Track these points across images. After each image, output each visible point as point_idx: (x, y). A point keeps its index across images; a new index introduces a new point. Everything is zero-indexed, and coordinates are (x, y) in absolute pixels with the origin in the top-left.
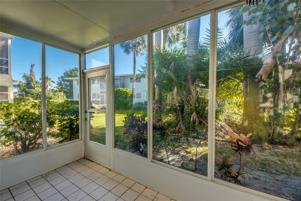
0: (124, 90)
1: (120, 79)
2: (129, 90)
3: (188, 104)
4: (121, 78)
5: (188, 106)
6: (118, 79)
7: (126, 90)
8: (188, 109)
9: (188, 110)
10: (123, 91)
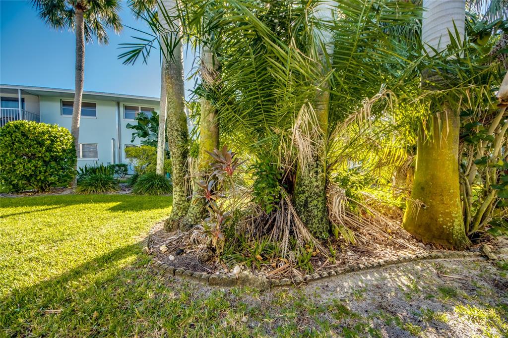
0: (42, 127)
1: (23, 100)
2: (60, 129)
3: (317, 167)
4: (26, 96)
5: (317, 172)
6: (16, 100)
7: (50, 129)
8: (317, 181)
9: (315, 184)
10: (40, 130)
